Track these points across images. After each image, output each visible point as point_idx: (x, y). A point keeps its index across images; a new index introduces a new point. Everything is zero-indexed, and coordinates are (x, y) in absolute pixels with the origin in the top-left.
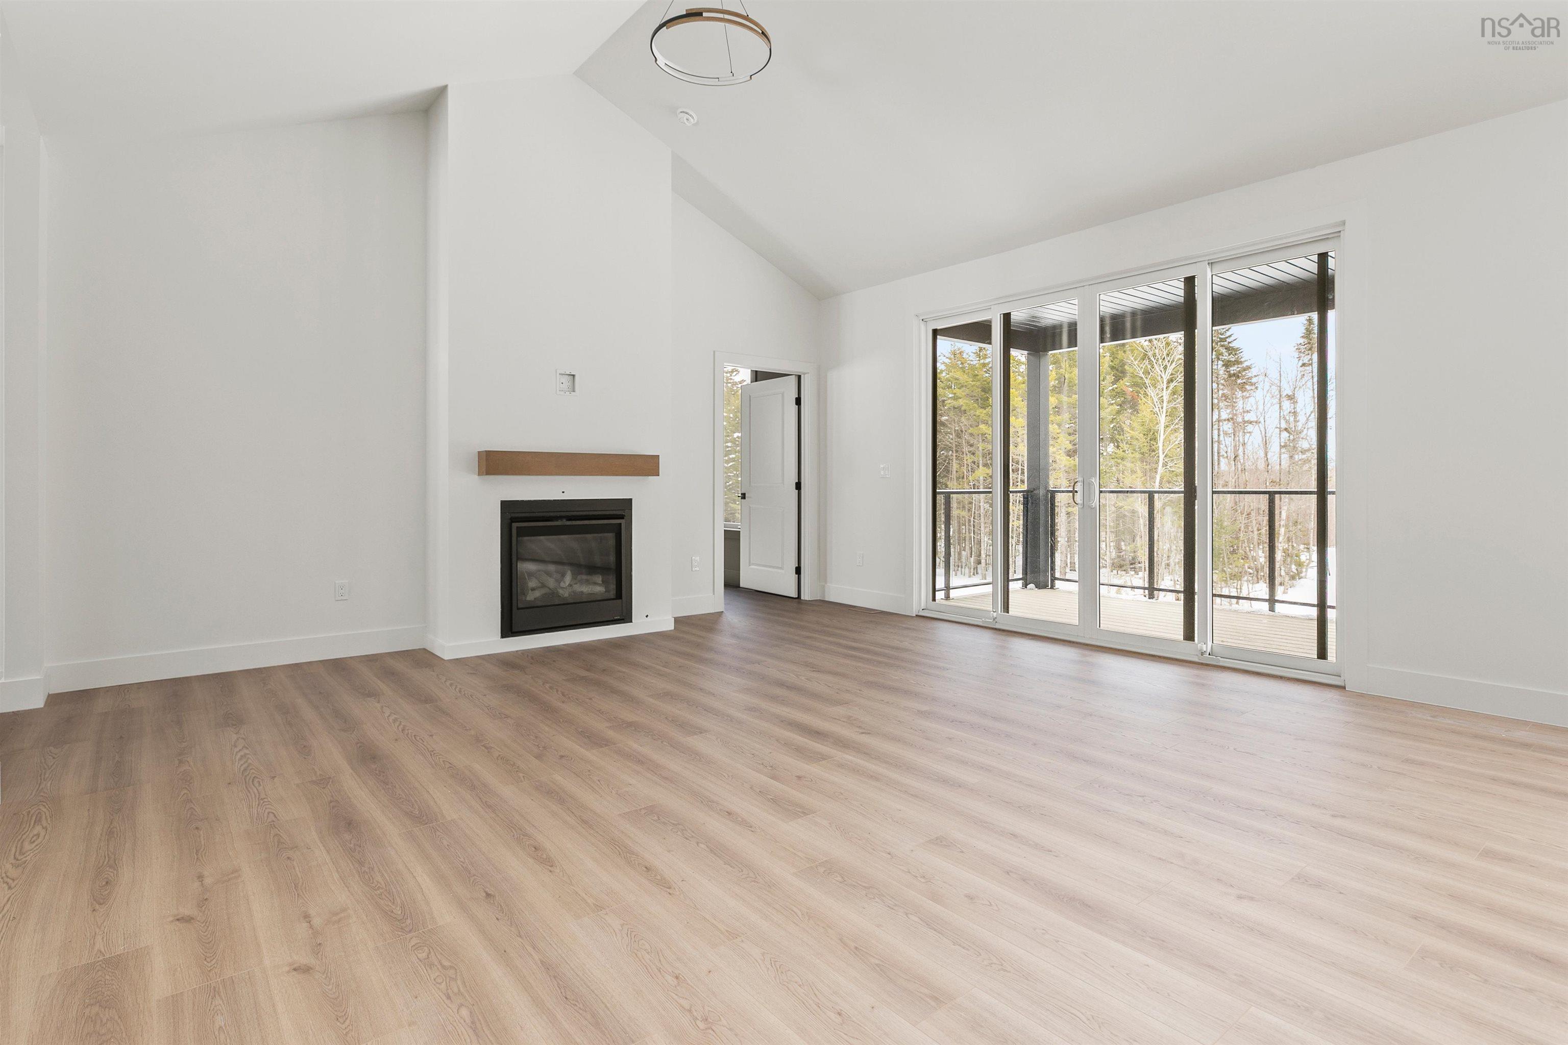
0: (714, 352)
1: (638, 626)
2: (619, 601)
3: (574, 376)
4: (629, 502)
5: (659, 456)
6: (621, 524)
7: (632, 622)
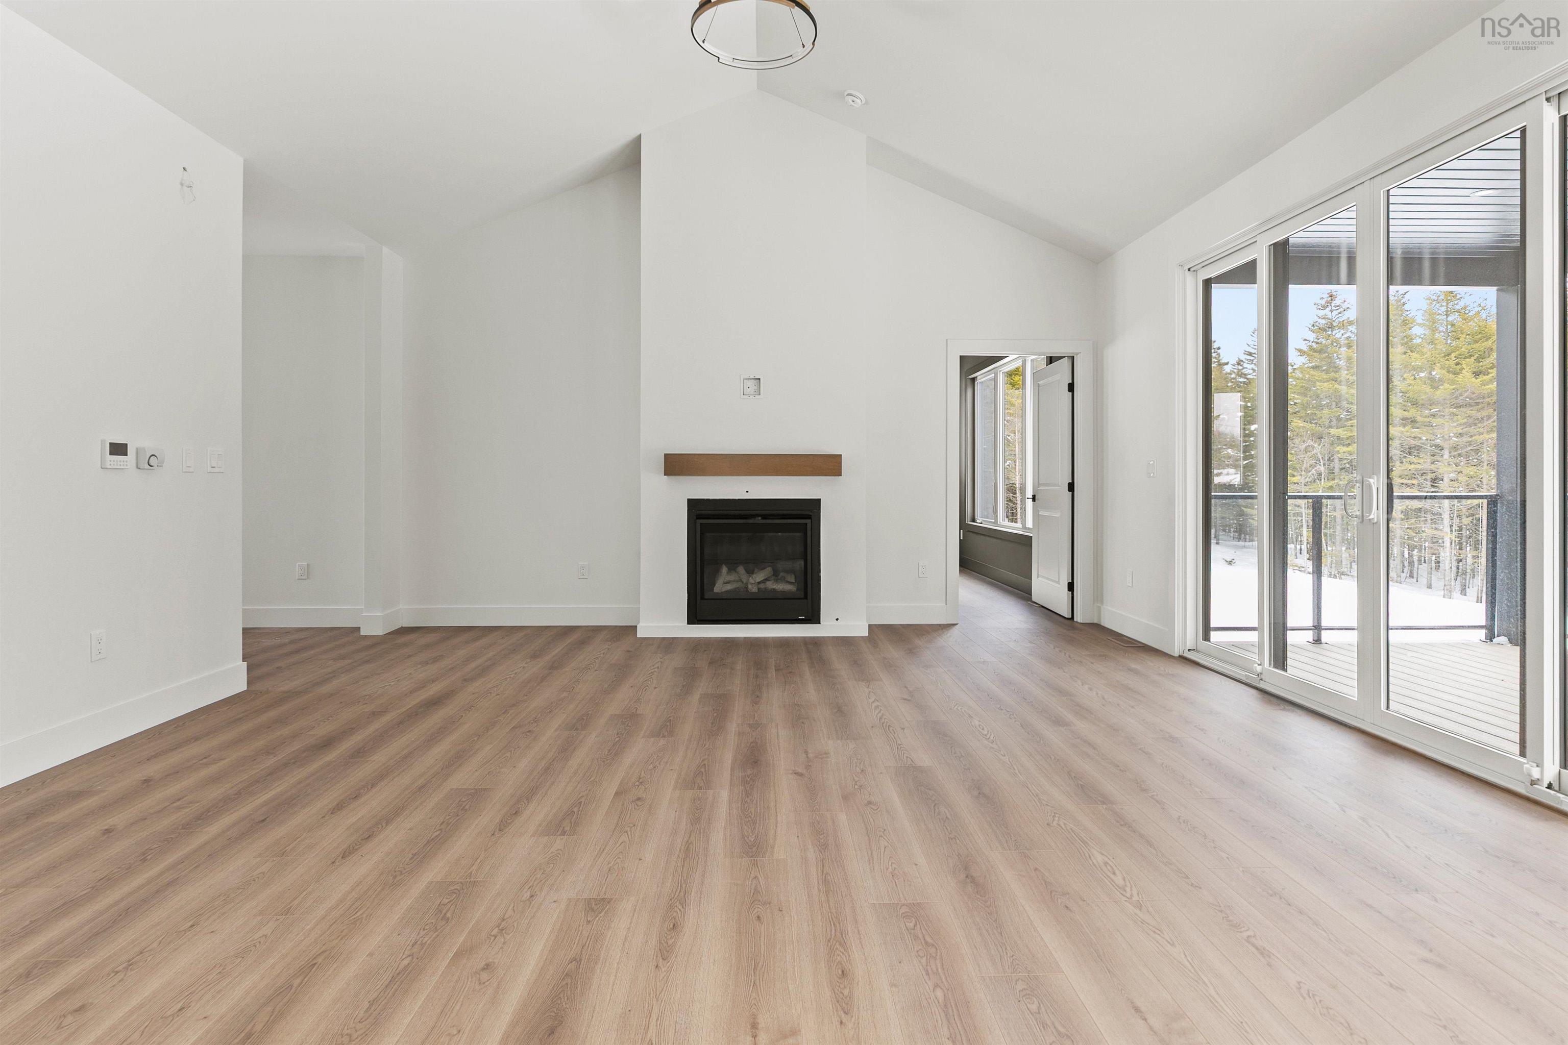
0: (947, 340)
1: (826, 628)
2: (806, 600)
3: (760, 379)
4: (818, 502)
5: (841, 455)
6: (806, 524)
7: (820, 623)
